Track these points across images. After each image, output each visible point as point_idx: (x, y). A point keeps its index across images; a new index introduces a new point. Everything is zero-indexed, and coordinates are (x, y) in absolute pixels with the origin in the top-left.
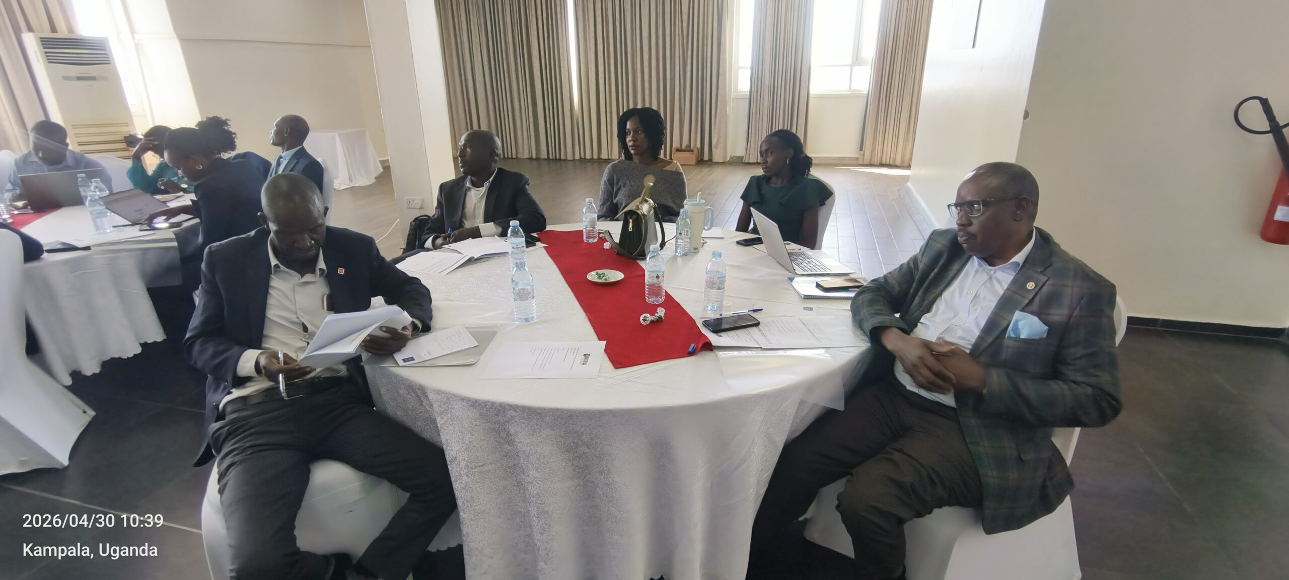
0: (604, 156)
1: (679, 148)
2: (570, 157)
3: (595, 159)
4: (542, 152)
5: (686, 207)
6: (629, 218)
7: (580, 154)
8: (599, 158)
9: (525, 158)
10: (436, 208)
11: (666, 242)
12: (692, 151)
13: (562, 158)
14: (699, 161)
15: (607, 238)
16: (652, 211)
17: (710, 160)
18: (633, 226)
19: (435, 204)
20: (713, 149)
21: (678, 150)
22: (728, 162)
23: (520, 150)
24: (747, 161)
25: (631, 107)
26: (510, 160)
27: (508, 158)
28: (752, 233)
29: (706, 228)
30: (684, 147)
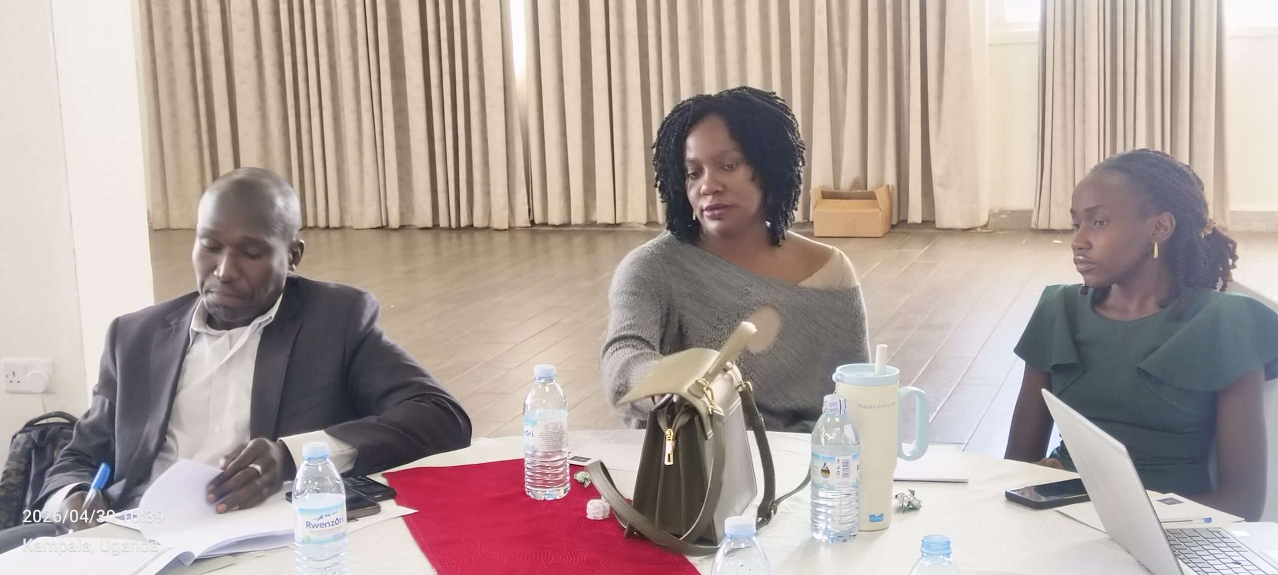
0: (603, 214)
1: (832, 189)
2: (500, 220)
3: (577, 225)
4: (417, 210)
5: (839, 387)
6: (662, 424)
7: (530, 211)
8: (589, 224)
9: (366, 226)
10: (95, 393)
11: (780, 500)
12: (872, 196)
13: (476, 224)
14: (893, 226)
15: (600, 483)
16: (738, 402)
17: (929, 222)
18: (676, 451)
19: (93, 379)
20: (938, 191)
21: (826, 195)
22: (985, 226)
23: (354, 207)
24: (1043, 225)
25: (686, 94)
26: (323, 236)
27: (316, 227)
28: (1053, 466)
29: (908, 448)
30: (845, 184)
